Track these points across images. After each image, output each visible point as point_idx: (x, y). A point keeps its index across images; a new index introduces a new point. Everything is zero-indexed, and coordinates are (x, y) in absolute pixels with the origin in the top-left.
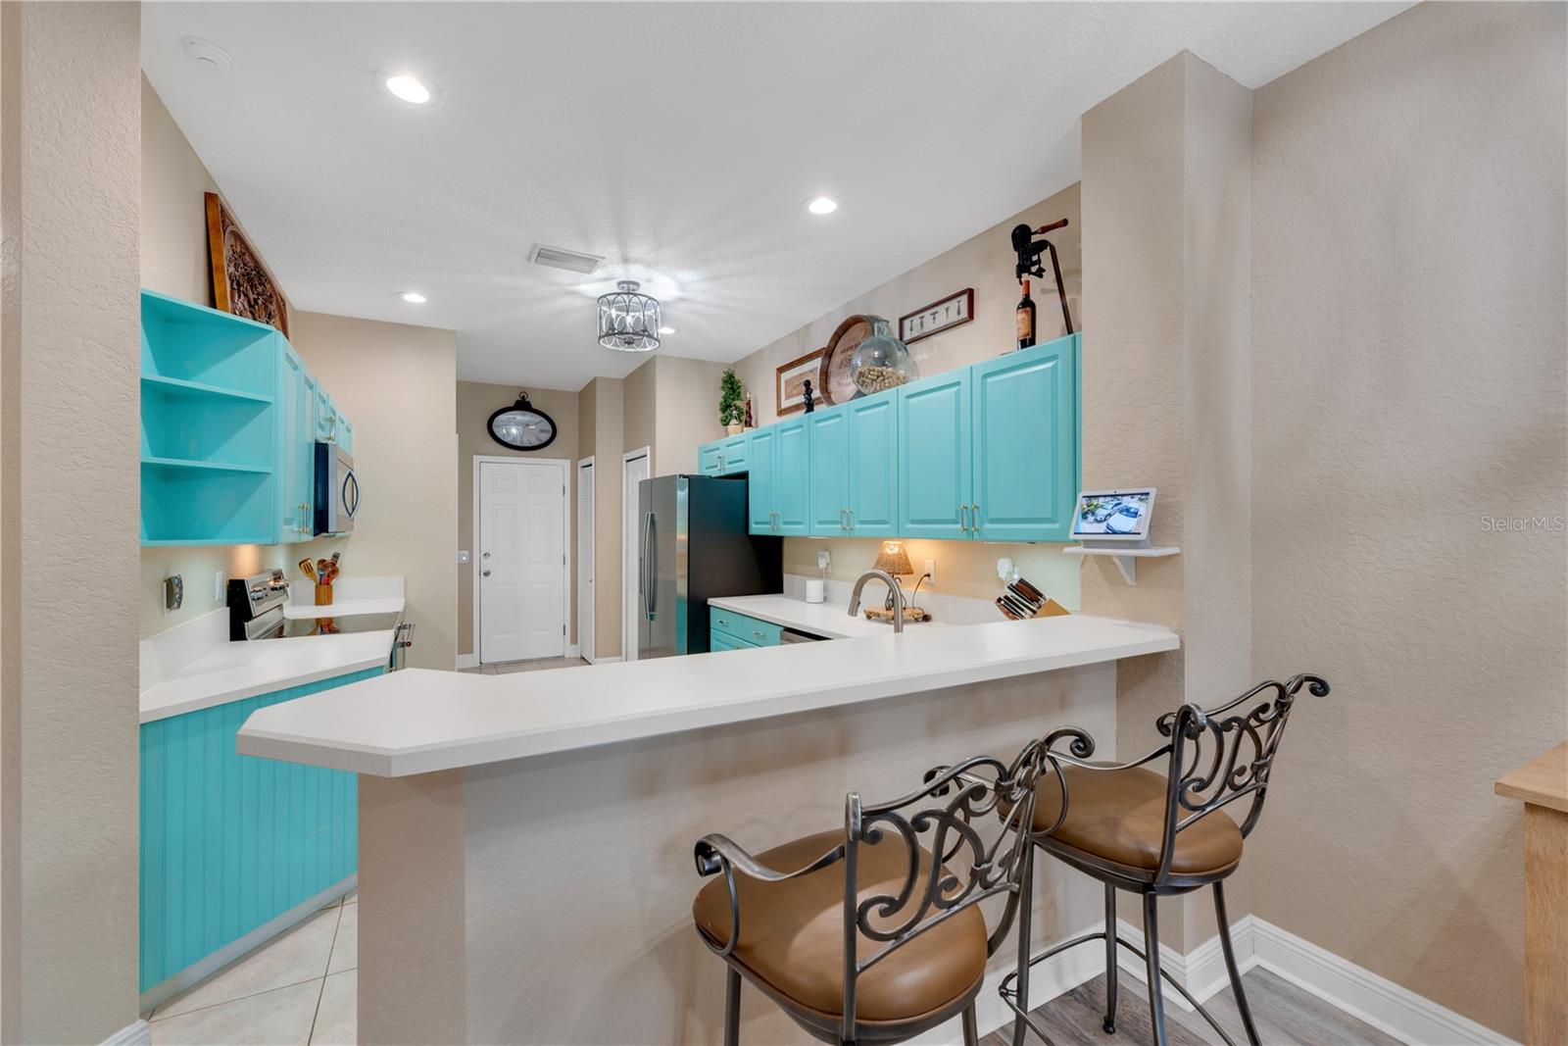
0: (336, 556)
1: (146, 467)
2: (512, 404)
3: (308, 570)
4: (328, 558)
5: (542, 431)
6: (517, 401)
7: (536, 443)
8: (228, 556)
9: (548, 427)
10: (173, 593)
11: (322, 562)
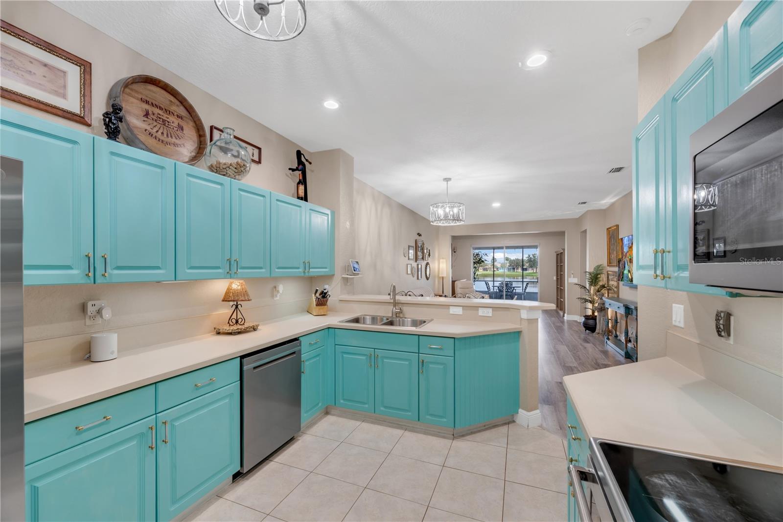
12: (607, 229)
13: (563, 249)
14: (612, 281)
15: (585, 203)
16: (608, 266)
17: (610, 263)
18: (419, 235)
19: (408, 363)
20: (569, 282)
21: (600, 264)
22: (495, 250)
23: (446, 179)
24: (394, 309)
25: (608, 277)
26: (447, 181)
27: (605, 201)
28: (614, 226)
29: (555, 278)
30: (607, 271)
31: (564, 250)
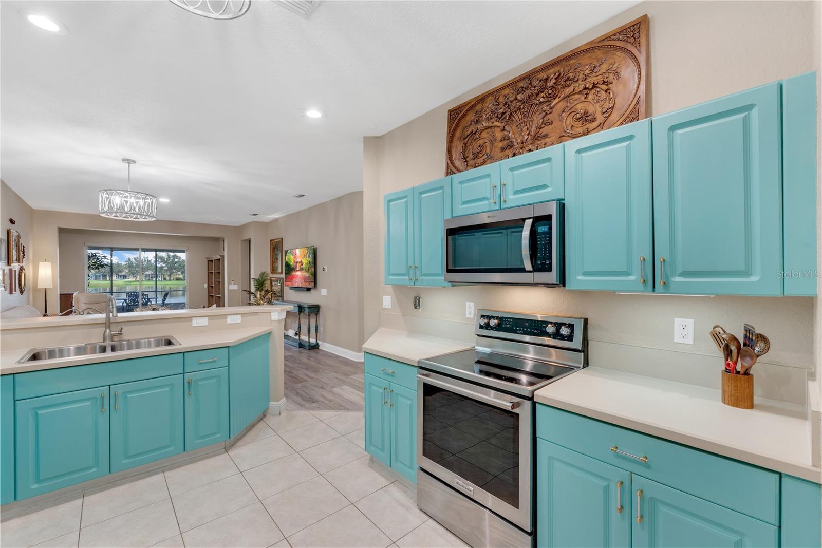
12: (271, 240)
13: (221, 256)
14: (275, 286)
15: (256, 215)
16: (271, 273)
17: (273, 271)
18: (12, 222)
19: (168, 389)
20: (230, 288)
21: (263, 271)
22: (114, 251)
23: (128, 160)
24: (108, 331)
25: (271, 283)
26: (129, 163)
27: (272, 216)
28: (279, 239)
29: (206, 286)
30: (271, 278)
31: (223, 257)
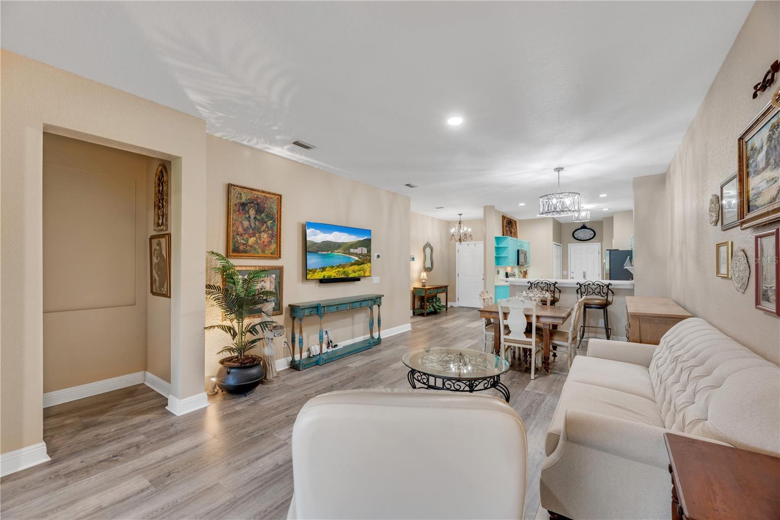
0: (527, 270)
1: (495, 257)
2: (580, 227)
3: (521, 273)
4: (525, 270)
5: (591, 234)
6: (582, 227)
7: (589, 238)
8: (505, 268)
9: (593, 233)
10: (498, 272)
11: (524, 272)
26: (559, 171)
